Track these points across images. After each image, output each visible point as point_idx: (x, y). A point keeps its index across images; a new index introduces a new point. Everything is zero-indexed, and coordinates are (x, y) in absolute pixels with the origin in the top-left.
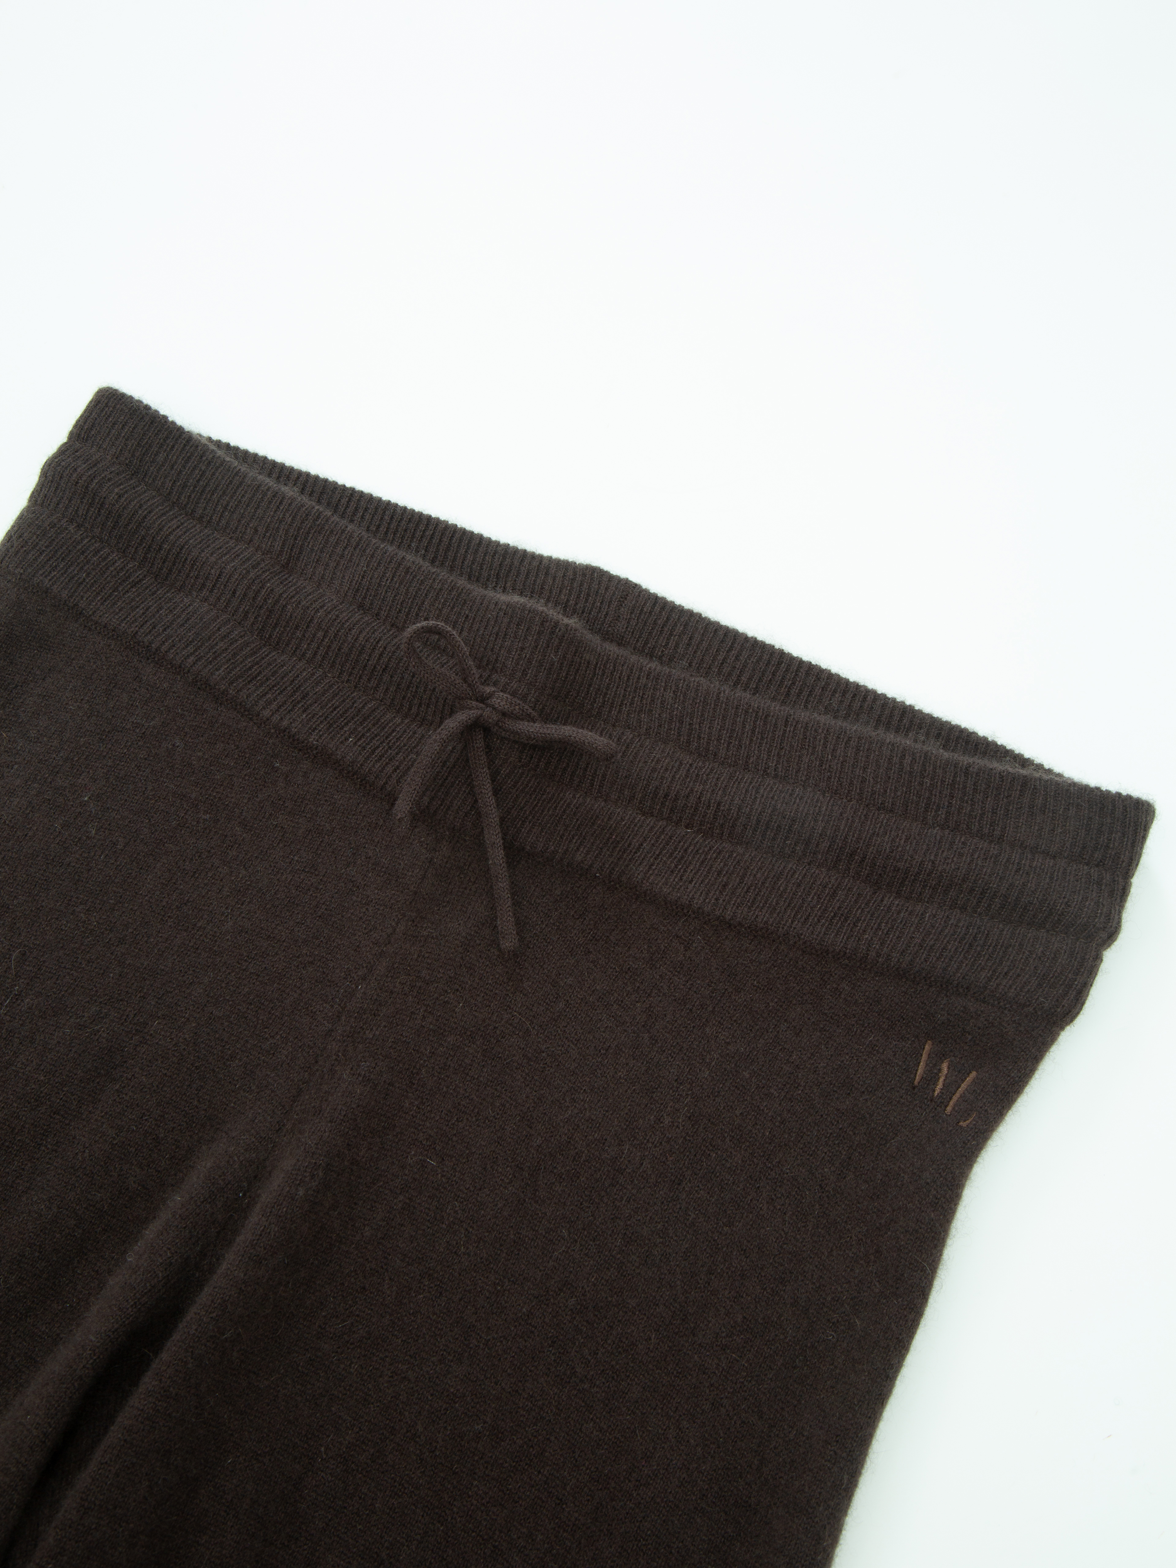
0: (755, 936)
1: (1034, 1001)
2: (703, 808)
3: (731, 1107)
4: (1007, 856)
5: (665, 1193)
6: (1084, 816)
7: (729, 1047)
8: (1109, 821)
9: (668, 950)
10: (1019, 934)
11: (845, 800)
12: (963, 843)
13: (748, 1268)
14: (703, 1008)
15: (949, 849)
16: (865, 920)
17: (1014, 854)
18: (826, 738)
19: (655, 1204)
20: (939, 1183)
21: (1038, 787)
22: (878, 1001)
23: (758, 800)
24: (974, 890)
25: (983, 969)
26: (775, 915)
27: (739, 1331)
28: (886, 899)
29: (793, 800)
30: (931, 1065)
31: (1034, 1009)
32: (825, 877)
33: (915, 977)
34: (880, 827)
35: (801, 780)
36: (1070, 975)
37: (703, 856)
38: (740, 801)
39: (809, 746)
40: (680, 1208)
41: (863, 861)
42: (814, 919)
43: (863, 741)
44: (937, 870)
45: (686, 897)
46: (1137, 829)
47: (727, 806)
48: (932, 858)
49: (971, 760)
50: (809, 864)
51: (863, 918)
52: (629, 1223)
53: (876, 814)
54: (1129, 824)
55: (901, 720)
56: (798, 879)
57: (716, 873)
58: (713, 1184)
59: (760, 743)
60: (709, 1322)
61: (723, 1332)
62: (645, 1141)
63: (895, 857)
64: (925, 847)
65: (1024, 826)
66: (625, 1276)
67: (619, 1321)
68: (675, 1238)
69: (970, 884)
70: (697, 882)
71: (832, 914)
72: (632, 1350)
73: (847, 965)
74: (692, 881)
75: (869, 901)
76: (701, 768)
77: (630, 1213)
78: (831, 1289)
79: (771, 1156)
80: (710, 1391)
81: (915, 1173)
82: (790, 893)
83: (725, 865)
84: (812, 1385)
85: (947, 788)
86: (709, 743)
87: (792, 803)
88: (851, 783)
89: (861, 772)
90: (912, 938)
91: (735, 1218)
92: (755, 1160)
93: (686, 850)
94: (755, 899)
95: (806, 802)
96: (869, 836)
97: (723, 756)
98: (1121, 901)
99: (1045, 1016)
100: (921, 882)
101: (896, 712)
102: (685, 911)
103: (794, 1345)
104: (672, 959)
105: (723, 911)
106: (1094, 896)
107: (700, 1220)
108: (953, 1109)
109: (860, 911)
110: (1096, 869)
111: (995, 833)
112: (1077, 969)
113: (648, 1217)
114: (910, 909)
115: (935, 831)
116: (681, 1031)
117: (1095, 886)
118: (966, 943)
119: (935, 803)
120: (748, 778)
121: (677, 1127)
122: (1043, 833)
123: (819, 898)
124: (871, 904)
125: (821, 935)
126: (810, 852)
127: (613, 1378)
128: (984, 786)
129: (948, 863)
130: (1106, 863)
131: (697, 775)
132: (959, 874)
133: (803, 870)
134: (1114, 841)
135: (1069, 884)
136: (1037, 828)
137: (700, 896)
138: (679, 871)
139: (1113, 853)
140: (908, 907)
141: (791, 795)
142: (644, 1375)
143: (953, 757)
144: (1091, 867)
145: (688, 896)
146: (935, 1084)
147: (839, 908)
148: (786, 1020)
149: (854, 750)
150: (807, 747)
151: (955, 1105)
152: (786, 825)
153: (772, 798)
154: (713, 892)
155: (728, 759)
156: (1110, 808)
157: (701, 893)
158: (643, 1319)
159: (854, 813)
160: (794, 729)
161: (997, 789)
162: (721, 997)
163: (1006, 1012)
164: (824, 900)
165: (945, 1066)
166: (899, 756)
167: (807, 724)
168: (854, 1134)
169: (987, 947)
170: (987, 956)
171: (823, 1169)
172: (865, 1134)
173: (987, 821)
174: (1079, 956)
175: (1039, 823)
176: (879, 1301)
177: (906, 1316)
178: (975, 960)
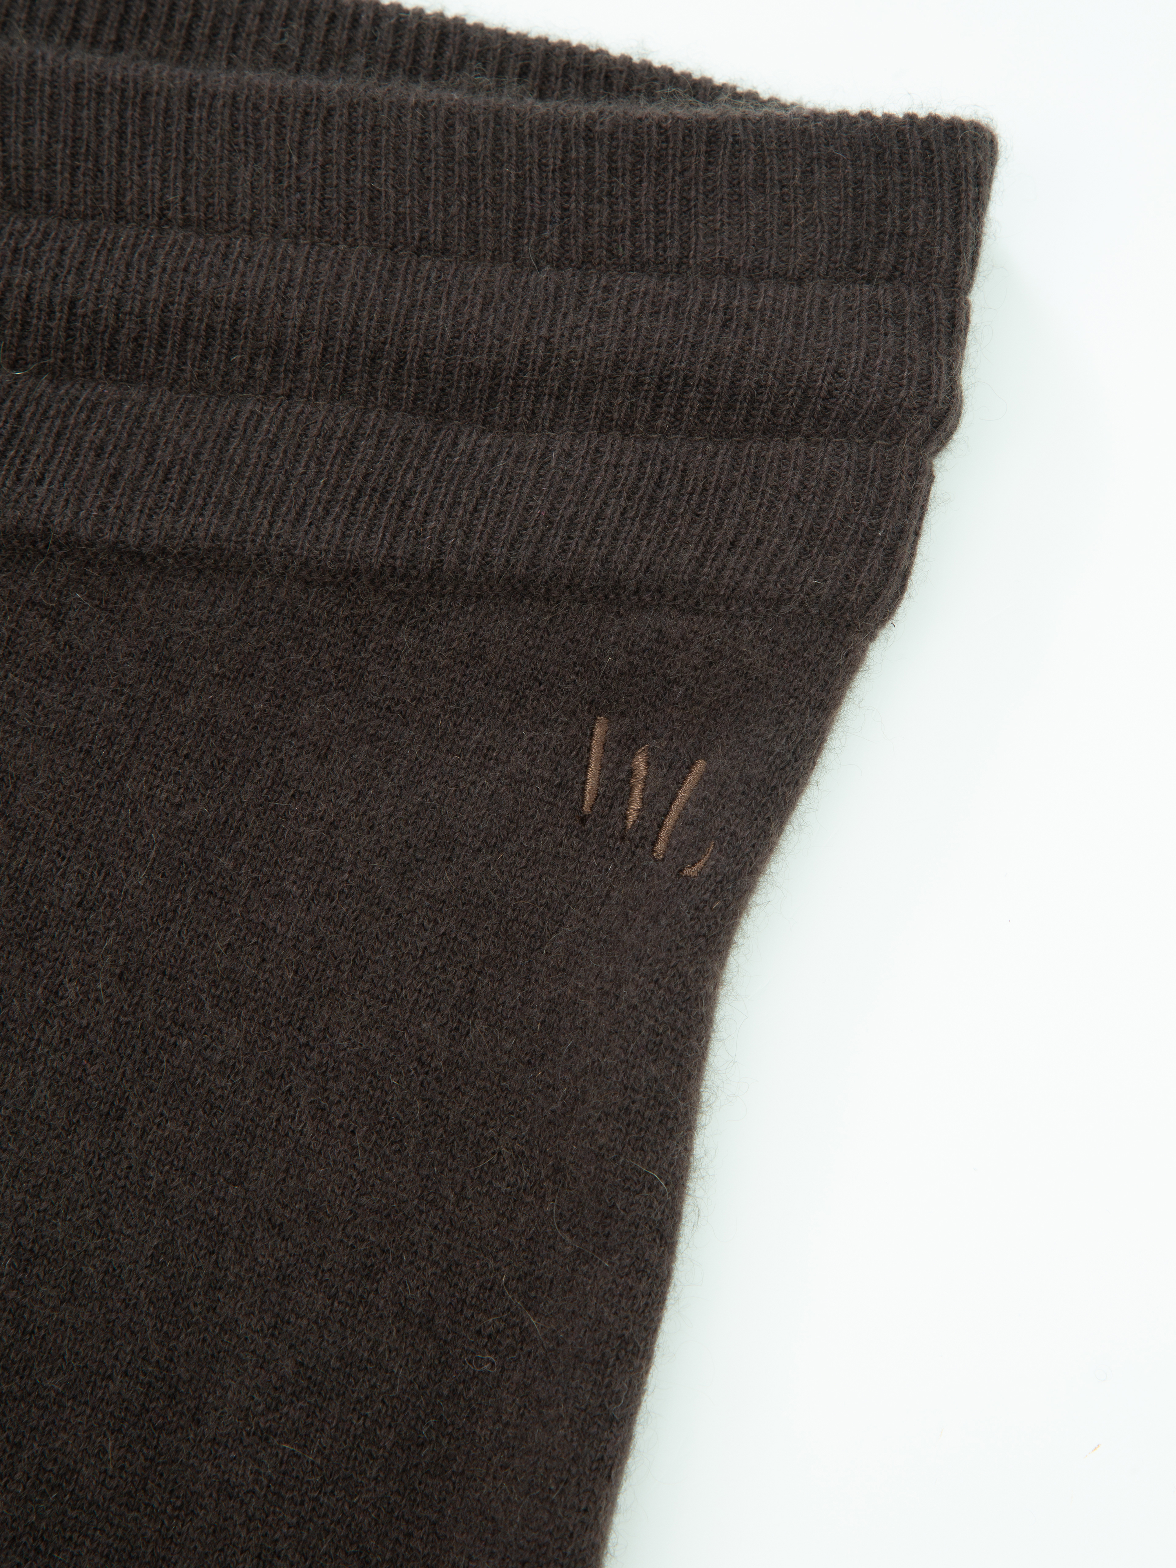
0: (200, 572)
1: (798, 589)
2: (39, 319)
3: (206, 936)
4: (700, 298)
5: (91, 1143)
6: (845, 179)
7: (183, 813)
8: (898, 177)
9: (19, 636)
10: (749, 456)
11: (342, 247)
12: (607, 289)
13: (292, 1260)
14: (113, 744)
15: (577, 309)
16: (423, 492)
17: (715, 291)
18: (280, 121)
19: (74, 1170)
20: (656, 1003)
21: (742, 137)
22: (480, 657)
23: (156, 279)
24: (642, 383)
25: (685, 543)
26: (233, 517)
27: (293, 1394)
28: (464, 438)
29: (231, 266)
30: (610, 765)
31: (801, 604)
32: (326, 417)
33: (548, 591)
34: (426, 289)
35: (243, 221)
36: (865, 520)
37: (58, 422)
38: (117, 290)
39: (246, 143)
40: (130, 1167)
41: (399, 367)
42: (315, 510)
43: (360, 111)
44: (559, 356)
45: (35, 515)
46: (960, 184)
47: (90, 305)
48: (544, 332)
49: (594, 109)
50: (289, 397)
51: (419, 489)
52: (23, 1220)
53: (414, 263)
54: (941, 176)
55: (439, 54)
56: (268, 431)
57: (92, 453)
58: (193, 1103)
59: (141, 157)
60: (225, 1389)
61: (257, 1404)
62: (33, 1044)
63: (466, 346)
64: (526, 312)
65: (726, 227)
66: (33, 1332)
67: (33, 1429)
68: (129, 1232)
69: (632, 373)
70: (53, 478)
71: (353, 492)
72: (68, 1482)
73: (402, 593)
74: (43, 478)
75: (427, 450)
76: (22, 235)
77: (23, 1200)
78: (473, 1268)
79: (307, 1022)
80: (248, 1531)
81: (607, 993)
82: (256, 465)
83: (109, 431)
84: (463, 1473)
85: (554, 179)
86: (30, 176)
87: (229, 273)
88: (350, 206)
89: (367, 178)
90: (527, 509)
91: (248, 1163)
92: (274, 1036)
93: (19, 416)
94: (184, 491)
95: (260, 266)
96: (403, 312)
97: (66, 198)
98: (950, 345)
99: (826, 615)
100: (529, 388)
101: (427, 38)
102: (41, 545)
103: (413, 1400)
104: (30, 654)
105: (120, 529)
106: (891, 343)
107: (175, 1184)
108: (669, 845)
109: (410, 475)
110: (888, 286)
111: (669, 253)
112: (880, 504)
113: (63, 1201)
114: (516, 449)
115: (543, 276)
116: (73, 799)
117: (890, 322)
118: (642, 498)
119: (532, 215)
120: (128, 237)
121: (97, 1000)
122: (768, 234)
123: (320, 463)
124: (433, 456)
125: (336, 541)
126: (286, 371)
127: (37, 1550)
128: (629, 158)
129: (578, 338)
130: (906, 270)
131: (16, 251)
132: (605, 356)
133: (276, 411)
134: (915, 219)
135: (835, 329)
136: (753, 226)
137: (65, 506)
138: (11, 464)
139: (917, 245)
140: (510, 447)
141: (225, 256)
142: (102, 1531)
143: (556, 109)
144: (877, 286)
145: (39, 512)
146: (626, 802)
147: (366, 477)
148: (293, 735)
149: (344, 134)
150: (243, 147)
151: (671, 836)
152: (224, 322)
153: (186, 270)
154: (91, 495)
155: (78, 204)
156: (896, 149)
157: (67, 501)
158: (82, 1413)
159: (367, 269)
160: (210, 113)
161: (658, 160)
162: (148, 712)
163: (745, 623)
164: (332, 465)
165: (640, 762)
166: (441, 128)
167: (234, 96)
168: (474, 940)
169: (686, 498)
170: (688, 517)
171: (419, 1025)
172: (496, 935)
173: (648, 233)
174: (877, 475)
175: (757, 215)
176: (574, 1270)
177: (631, 1289)
178: (665, 528)
